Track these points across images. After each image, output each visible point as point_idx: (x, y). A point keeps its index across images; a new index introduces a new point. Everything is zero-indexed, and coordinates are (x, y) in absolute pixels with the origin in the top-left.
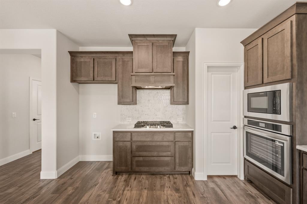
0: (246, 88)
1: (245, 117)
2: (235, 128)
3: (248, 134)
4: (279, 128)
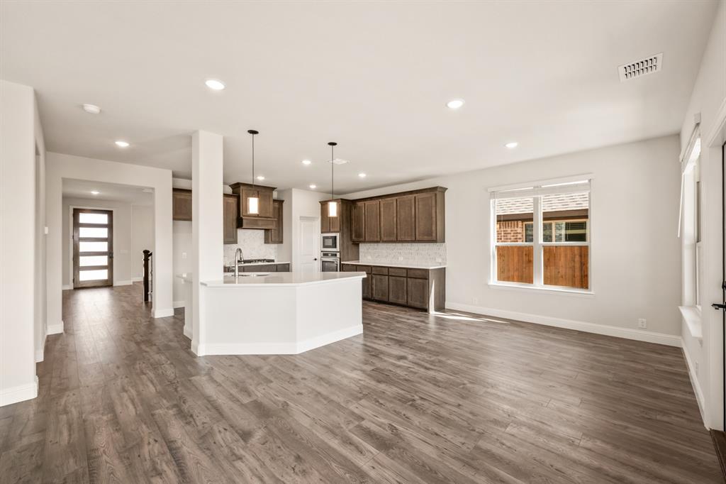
0: (322, 233)
1: (321, 251)
2: (316, 259)
3: (323, 262)
4: (336, 255)
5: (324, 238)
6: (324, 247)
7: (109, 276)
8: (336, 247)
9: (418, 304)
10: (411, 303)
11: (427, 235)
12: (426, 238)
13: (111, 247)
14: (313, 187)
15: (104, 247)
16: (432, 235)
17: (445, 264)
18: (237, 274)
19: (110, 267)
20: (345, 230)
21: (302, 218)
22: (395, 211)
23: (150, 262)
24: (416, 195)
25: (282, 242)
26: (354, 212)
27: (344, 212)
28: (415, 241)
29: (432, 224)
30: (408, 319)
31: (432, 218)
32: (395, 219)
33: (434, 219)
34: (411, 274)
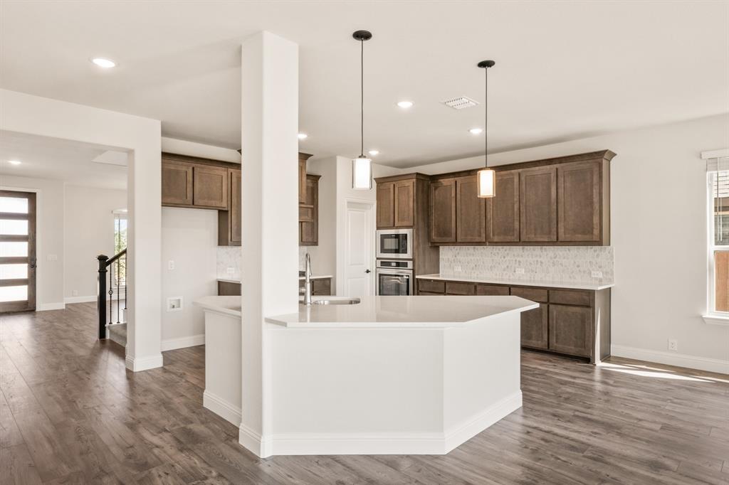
0: (378, 229)
1: (377, 259)
2: (368, 271)
3: (380, 275)
4: (405, 265)
5: (383, 237)
6: (383, 250)
7: (29, 296)
8: (405, 251)
9: (572, 350)
10: (557, 346)
11: (584, 233)
12: (579, 237)
13: (33, 250)
14: (374, 153)
15: (22, 249)
16: (592, 233)
17: (611, 281)
18: (308, 301)
19: (31, 281)
20: (421, 224)
21: (351, 204)
22: (516, 193)
23: (108, 274)
24: (557, 166)
25: (316, 243)
26: (437, 195)
27: (420, 194)
28: (557, 242)
29: (592, 214)
30: (574, 378)
31: (592, 203)
32: (516, 206)
33: (596, 206)
34: (556, 298)
